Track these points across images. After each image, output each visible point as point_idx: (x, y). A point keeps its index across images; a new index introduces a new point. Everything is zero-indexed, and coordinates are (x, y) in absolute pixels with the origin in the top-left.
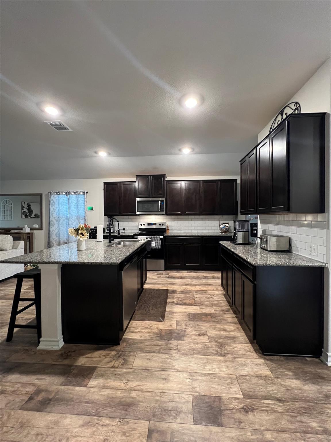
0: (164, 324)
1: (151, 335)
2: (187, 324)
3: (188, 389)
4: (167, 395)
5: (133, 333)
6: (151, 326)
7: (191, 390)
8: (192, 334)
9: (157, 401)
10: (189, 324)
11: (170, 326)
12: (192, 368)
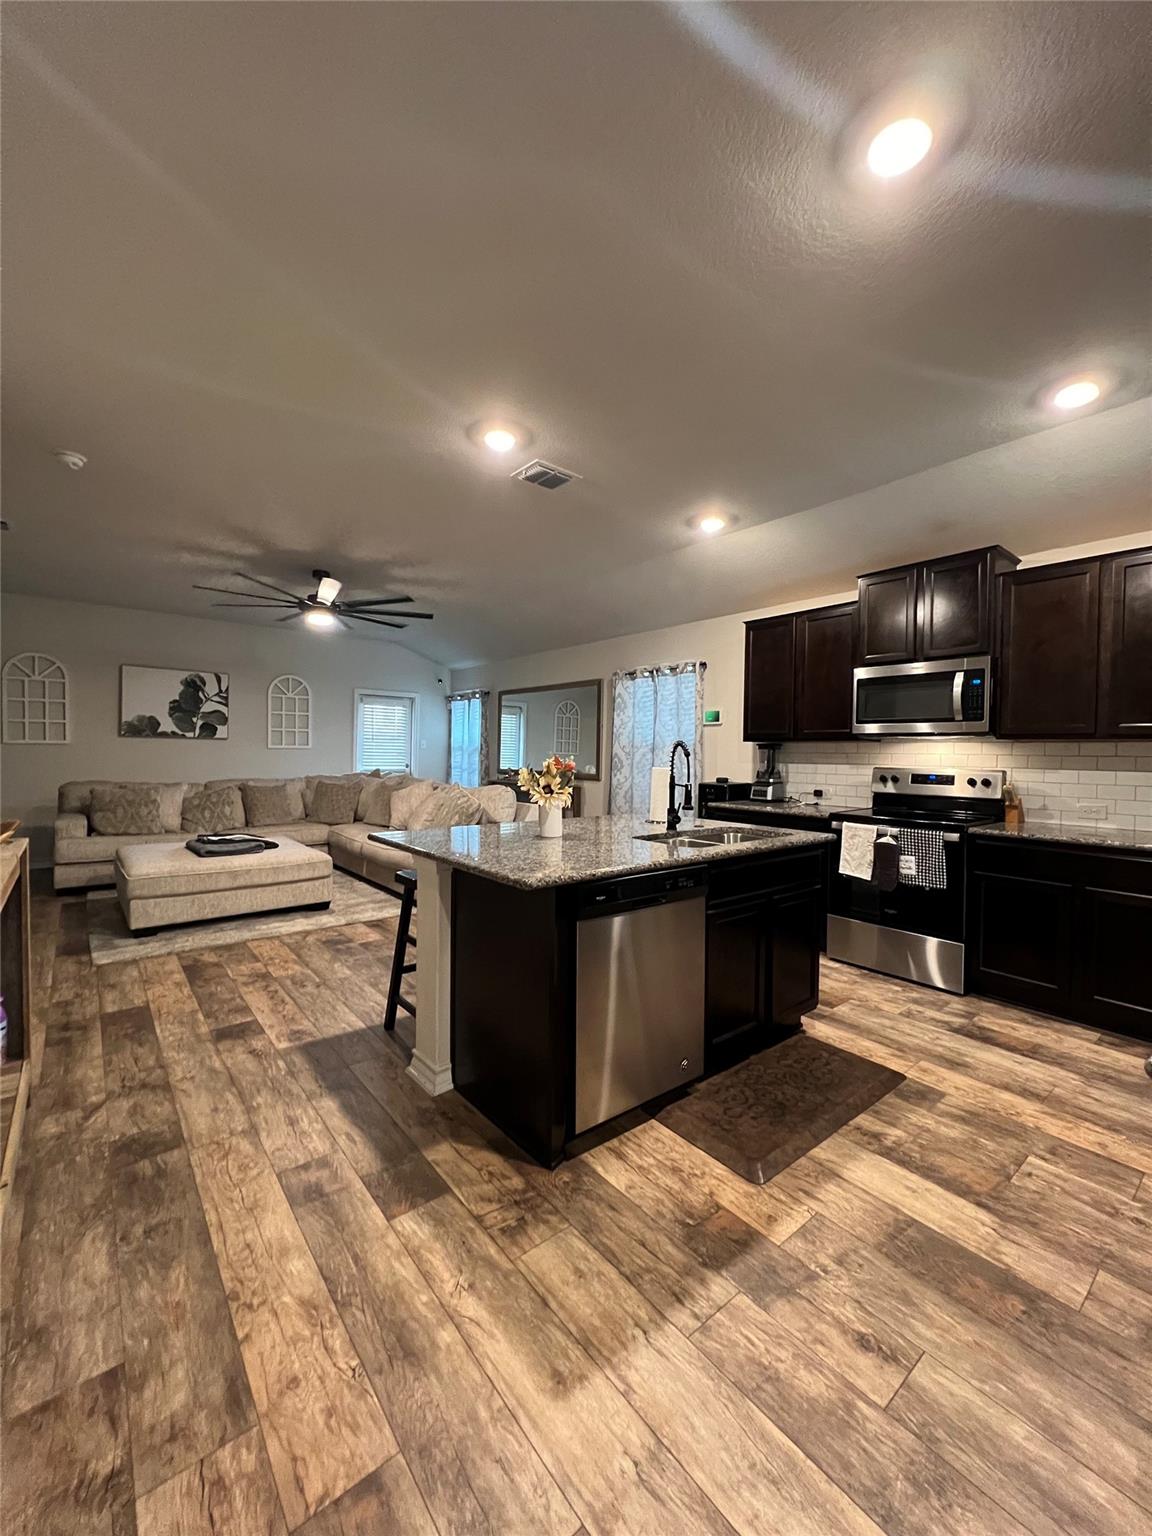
0: (747, 1195)
1: (667, 1202)
2: (853, 1257)
3: (597, 1495)
4: (511, 1433)
5: (621, 1162)
6: (698, 1172)
7: (598, 1506)
8: (832, 1314)
9: (473, 1417)
10: (861, 1262)
11: (770, 1216)
12: (686, 1436)
